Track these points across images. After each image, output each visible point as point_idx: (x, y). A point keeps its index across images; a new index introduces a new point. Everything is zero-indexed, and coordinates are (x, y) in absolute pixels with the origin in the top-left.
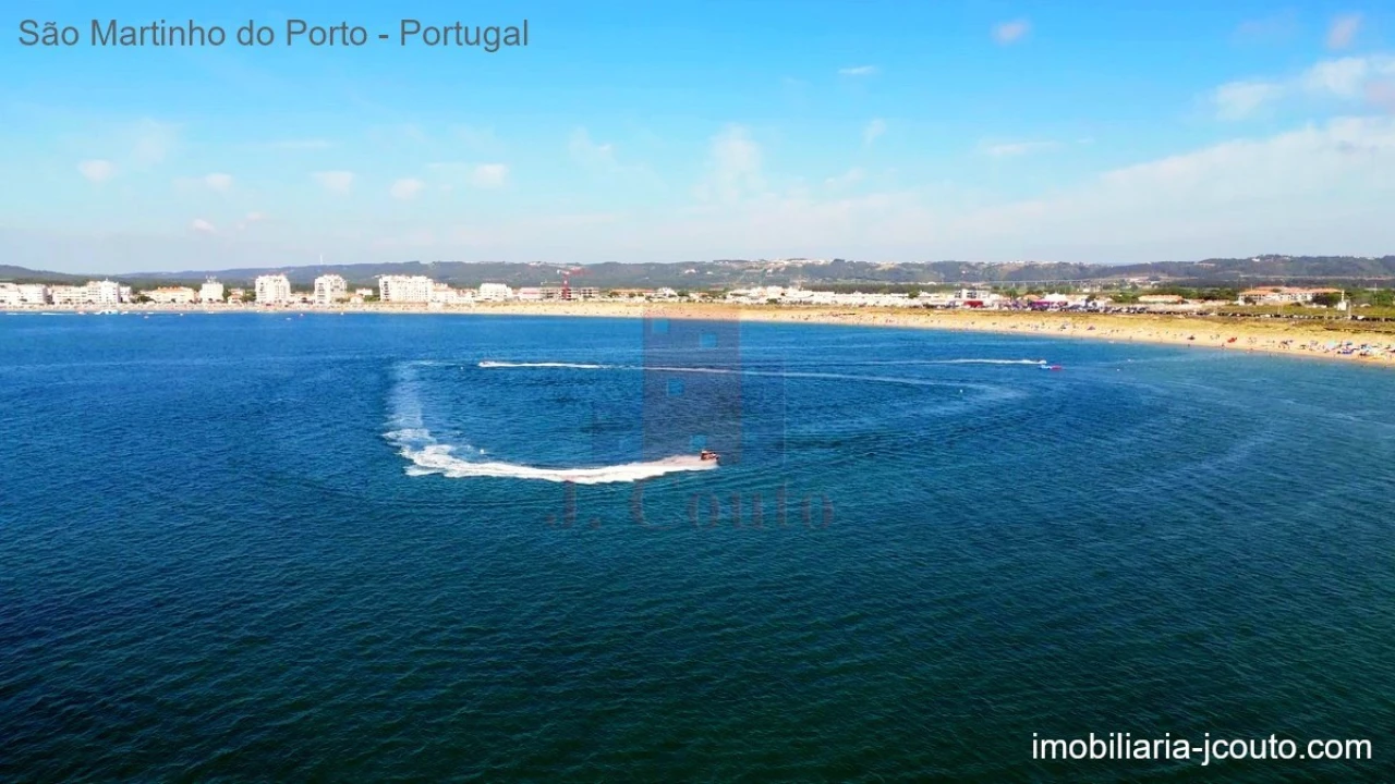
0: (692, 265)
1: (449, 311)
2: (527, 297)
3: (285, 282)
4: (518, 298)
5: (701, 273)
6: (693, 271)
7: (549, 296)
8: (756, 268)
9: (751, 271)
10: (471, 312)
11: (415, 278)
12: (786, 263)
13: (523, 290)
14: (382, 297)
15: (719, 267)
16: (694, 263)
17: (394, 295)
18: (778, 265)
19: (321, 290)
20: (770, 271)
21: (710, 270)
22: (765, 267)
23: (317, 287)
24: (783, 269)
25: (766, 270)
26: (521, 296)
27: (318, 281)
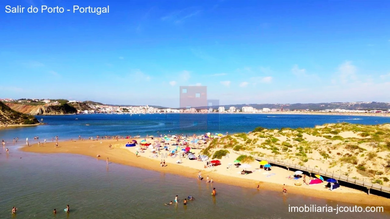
0: (324, 104)
1: (257, 113)
2: (273, 111)
3: (224, 108)
4: (271, 111)
5: (326, 106)
6: (324, 105)
7: (278, 111)
8: (345, 105)
9: (343, 105)
10: (261, 113)
11: (249, 107)
12: (355, 103)
13: (272, 109)
14: (243, 111)
15: (332, 104)
16: (324, 103)
17: (245, 111)
18: (352, 104)
19: (231, 110)
20: (349, 105)
21: (329, 105)
22: (348, 104)
23: (230, 109)
24: (354, 105)
25: (348, 105)
26: (272, 111)
27: (230, 108)
